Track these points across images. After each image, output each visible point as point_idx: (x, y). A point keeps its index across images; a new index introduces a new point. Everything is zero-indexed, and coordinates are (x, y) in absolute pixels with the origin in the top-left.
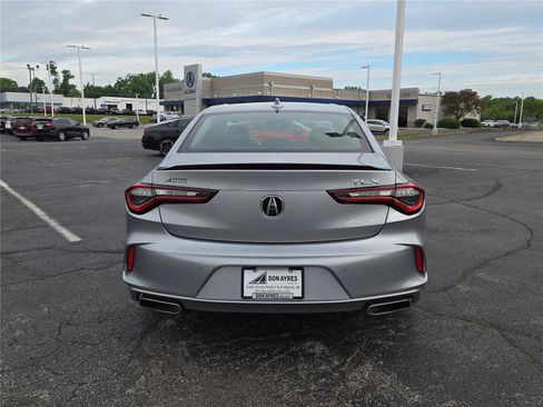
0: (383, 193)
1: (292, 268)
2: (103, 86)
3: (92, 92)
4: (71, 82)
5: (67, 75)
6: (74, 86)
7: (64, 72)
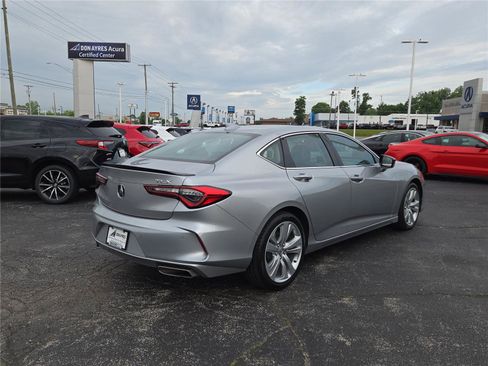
0: (173, 191)
1: (125, 231)
2: (395, 104)
3: (384, 110)
4: (369, 102)
5: (366, 97)
6: (370, 106)
7: (365, 95)
